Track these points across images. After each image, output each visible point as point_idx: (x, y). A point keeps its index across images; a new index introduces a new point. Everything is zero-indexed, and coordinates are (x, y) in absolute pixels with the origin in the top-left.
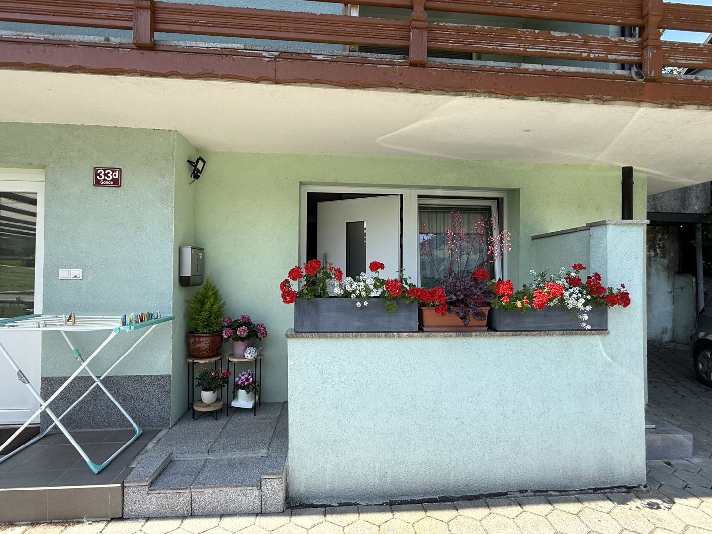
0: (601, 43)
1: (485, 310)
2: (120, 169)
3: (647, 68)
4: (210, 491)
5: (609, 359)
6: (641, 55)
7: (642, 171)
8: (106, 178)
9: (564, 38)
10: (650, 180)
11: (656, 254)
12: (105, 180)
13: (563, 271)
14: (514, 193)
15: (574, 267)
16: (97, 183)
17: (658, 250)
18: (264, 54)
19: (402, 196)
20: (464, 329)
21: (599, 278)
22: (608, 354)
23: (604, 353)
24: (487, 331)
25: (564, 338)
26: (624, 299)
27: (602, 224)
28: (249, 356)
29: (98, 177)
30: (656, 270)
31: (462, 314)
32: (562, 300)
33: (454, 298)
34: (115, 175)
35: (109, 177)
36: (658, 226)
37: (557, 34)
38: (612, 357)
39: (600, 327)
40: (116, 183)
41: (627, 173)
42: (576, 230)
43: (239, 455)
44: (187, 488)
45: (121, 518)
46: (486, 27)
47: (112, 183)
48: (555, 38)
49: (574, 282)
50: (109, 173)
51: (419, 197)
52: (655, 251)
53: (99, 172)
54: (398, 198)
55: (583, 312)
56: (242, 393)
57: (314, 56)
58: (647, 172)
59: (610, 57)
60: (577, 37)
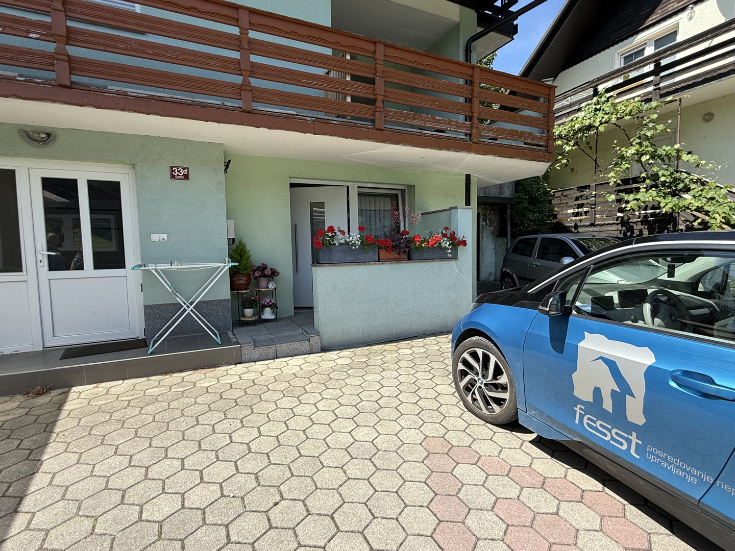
0: (455, 123)
1: (407, 249)
2: (188, 168)
3: (473, 137)
4: (285, 345)
5: (458, 272)
6: (471, 131)
7: (475, 177)
8: (179, 173)
9: (441, 120)
10: (479, 180)
11: (487, 224)
12: (178, 175)
13: (440, 231)
14: (412, 187)
15: (445, 229)
16: (173, 177)
17: (487, 221)
18: (307, 118)
19: (348, 187)
20: (398, 260)
21: (454, 234)
22: (458, 269)
23: (456, 269)
24: (408, 260)
25: (440, 263)
26: (464, 243)
27: (456, 208)
28: (272, 287)
29: (173, 173)
30: (487, 234)
31: (398, 252)
32: (440, 244)
33: (395, 244)
34: (185, 172)
35: (181, 173)
36: (488, 205)
37: (437, 118)
38: (459, 271)
39: (455, 257)
40: (186, 177)
41: (468, 177)
42: (444, 210)
43: (287, 334)
44: (273, 345)
45: (241, 363)
46: (408, 112)
47: (183, 177)
48: (437, 119)
49: (444, 235)
50: (180, 170)
51: (358, 187)
52: (486, 222)
53: (173, 169)
54: (346, 187)
55: (448, 249)
56: (268, 310)
57: (331, 121)
58: (478, 177)
59: (459, 130)
60: (446, 120)
